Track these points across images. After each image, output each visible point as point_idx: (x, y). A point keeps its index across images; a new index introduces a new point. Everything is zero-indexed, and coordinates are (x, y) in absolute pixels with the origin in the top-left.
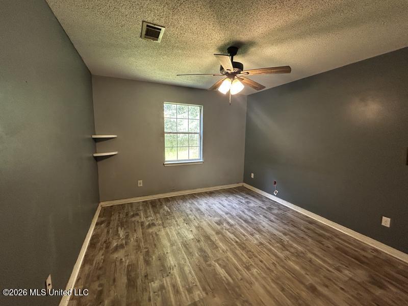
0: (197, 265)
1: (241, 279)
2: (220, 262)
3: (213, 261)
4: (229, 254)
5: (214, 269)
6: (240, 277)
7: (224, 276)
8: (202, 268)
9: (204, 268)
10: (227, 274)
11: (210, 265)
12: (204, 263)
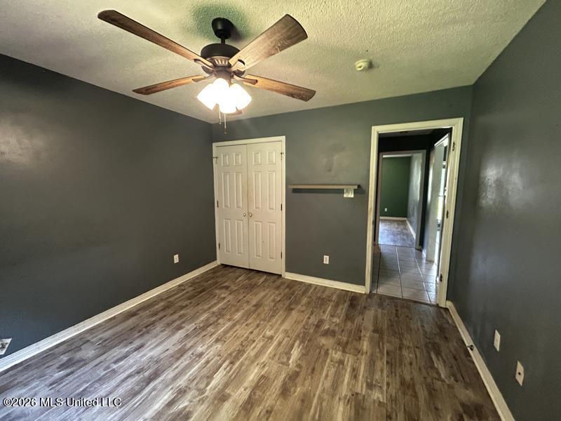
0: (312, 378)
1: (288, 336)
2: (285, 360)
3: (290, 367)
4: (264, 358)
5: (299, 359)
6: (286, 339)
7: (299, 347)
8: (310, 371)
9: (308, 369)
10: (294, 348)
11: (299, 366)
12: (301, 373)
